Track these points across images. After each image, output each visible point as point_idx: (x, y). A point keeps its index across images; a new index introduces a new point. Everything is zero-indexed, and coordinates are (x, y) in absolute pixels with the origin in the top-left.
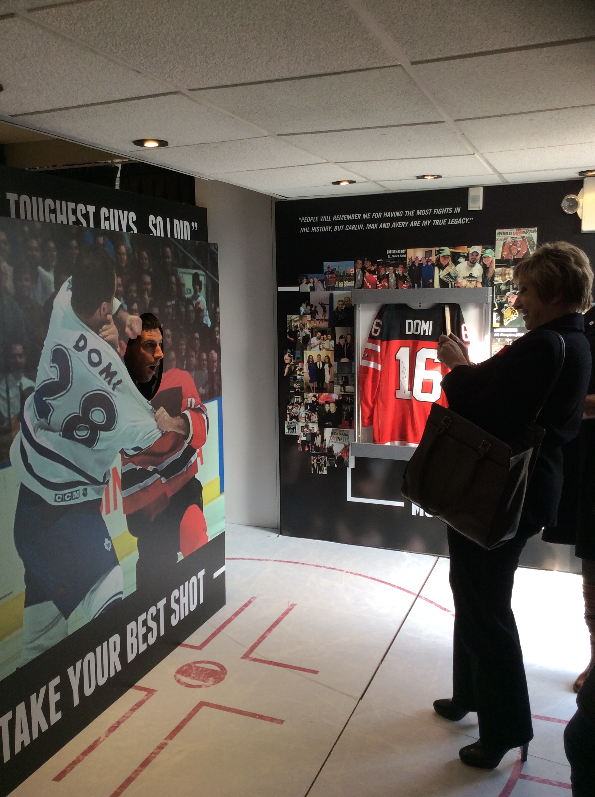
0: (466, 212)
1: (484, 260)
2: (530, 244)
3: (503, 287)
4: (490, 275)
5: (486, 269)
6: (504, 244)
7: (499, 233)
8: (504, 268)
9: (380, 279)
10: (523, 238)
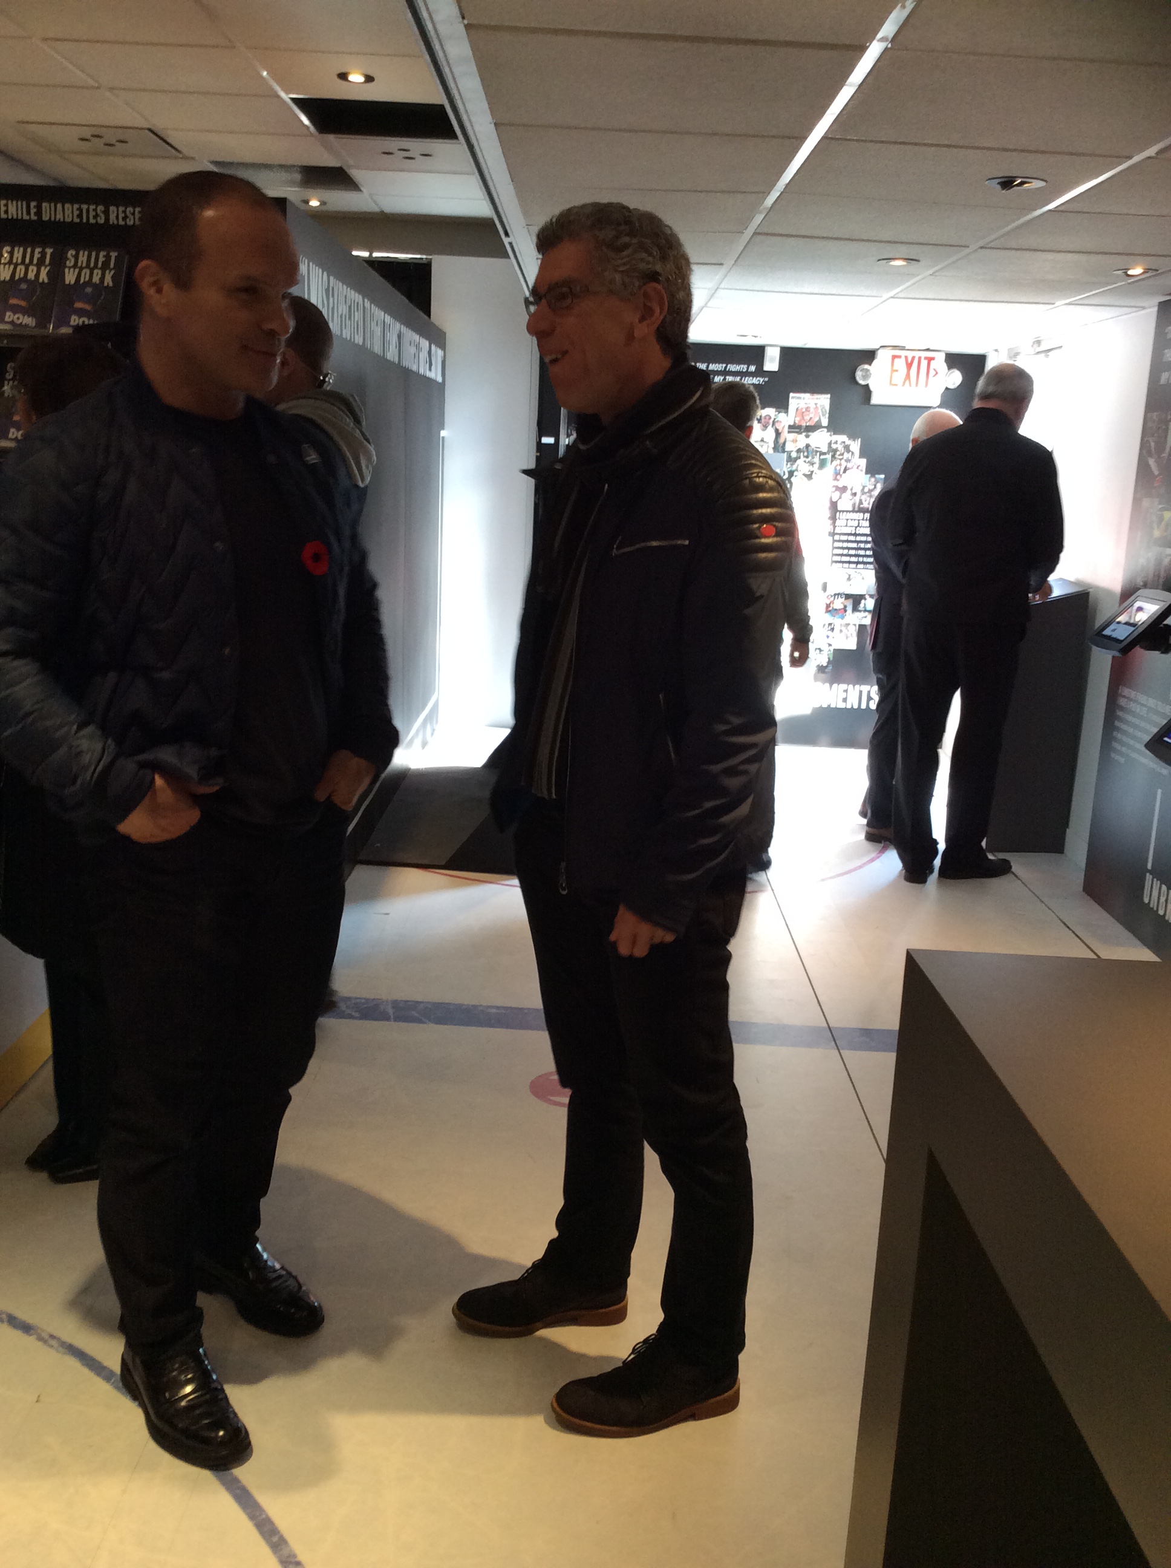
0: (760, 372)
2: (822, 412)
3: (794, 455)
4: (781, 441)
5: (778, 434)
6: (797, 409)
7: (793, 398)
8: (796, 434)
10: (816, 404)
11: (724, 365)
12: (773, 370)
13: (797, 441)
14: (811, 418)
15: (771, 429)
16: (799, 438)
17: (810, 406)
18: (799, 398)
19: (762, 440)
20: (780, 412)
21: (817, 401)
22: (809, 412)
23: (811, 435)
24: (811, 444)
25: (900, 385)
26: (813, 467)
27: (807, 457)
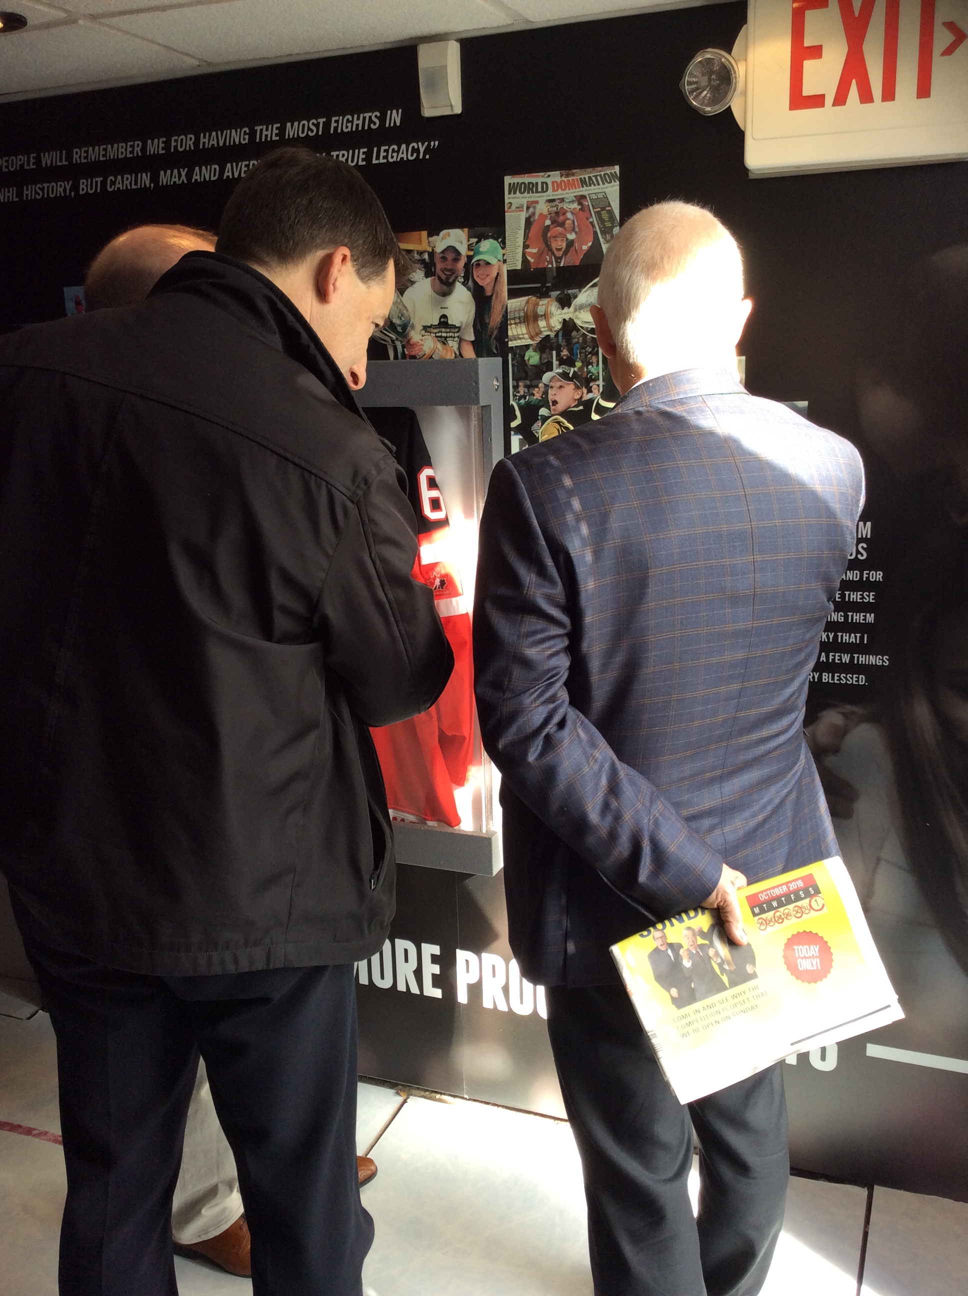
1: (477, 274)
2: (601, 220)
3: (533, 358)
4: (495, 319)
5: (482, 300)
6: (529, 222)
7: (514, 188)
8: (532, 299)
10: (580, 199)
11: (321, 121)
12: (447, 112)
13: (536, 317)
14: (570, 244)
15: (464, 289)
16: (541, 310)
17: (565, 206)
18: (530, 188)
19: (444, 323)
20: (481, 237)
21: (584, 191)
22: (562, 225)
23: (576, 297)
24: (578, 322)
25: (829, 100)
26: (590, 391)
27: (570, 362)
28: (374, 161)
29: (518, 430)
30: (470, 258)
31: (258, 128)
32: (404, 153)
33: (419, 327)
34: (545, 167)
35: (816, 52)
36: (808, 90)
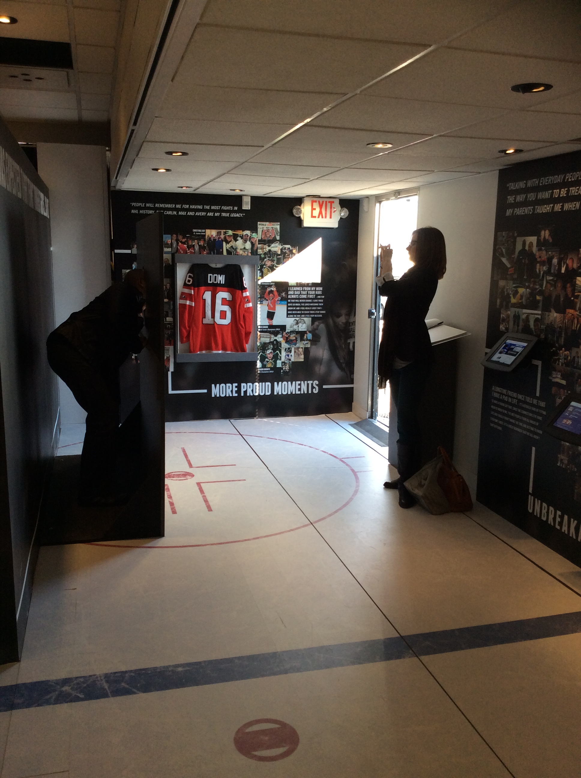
0: (240, 210)
1: (252, 240)
2: (276, 232)
3: (262, 256)
4: (255, 248)
5: (253, 245)
6: (262, 231)
7: (260, 224)
8: (263, 245)
9: (189, 247)
10: (272, 228)
11: (220, 207)
12: (248, 209)
13: (263, 248)
14: (270, 236)
15: (249, 242)
16: (264, 247)
17: (269, 229)
18: (263, 225)
19: (245, 248)
20: (253, 233)
21: (273, 226)
22: (269, 232)
23: (271, 245)
24: (272, 250)
25: (317, 217)
26: (274, 263)
27: (270, 257)
28: (231, 216)
29: (259, 270)
30: (250, 236)
31: (205, 206)
32: (238, 215)
33: (239, 249)
34: (266, 221)
35: (315, 209)
36: (314, 215)
